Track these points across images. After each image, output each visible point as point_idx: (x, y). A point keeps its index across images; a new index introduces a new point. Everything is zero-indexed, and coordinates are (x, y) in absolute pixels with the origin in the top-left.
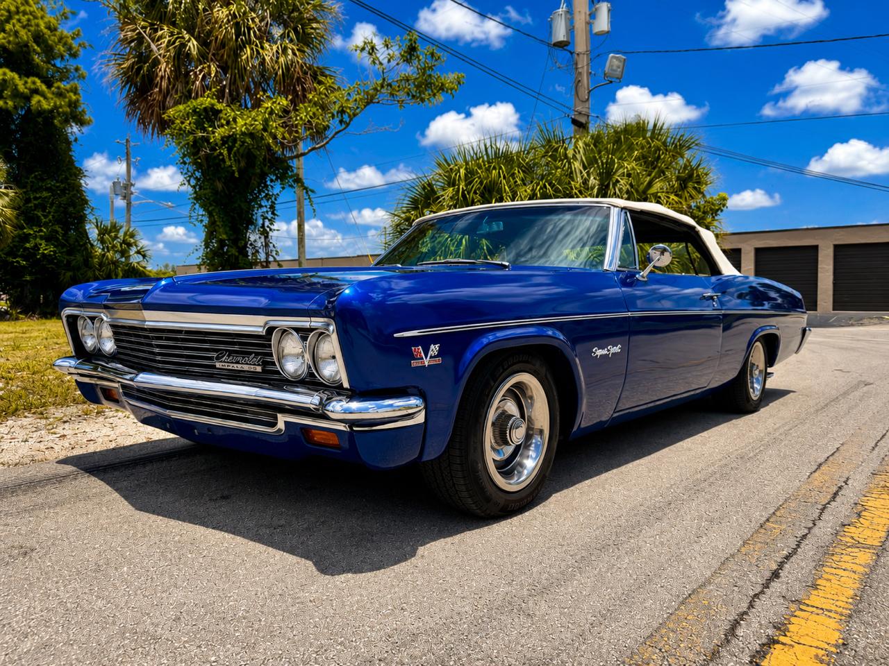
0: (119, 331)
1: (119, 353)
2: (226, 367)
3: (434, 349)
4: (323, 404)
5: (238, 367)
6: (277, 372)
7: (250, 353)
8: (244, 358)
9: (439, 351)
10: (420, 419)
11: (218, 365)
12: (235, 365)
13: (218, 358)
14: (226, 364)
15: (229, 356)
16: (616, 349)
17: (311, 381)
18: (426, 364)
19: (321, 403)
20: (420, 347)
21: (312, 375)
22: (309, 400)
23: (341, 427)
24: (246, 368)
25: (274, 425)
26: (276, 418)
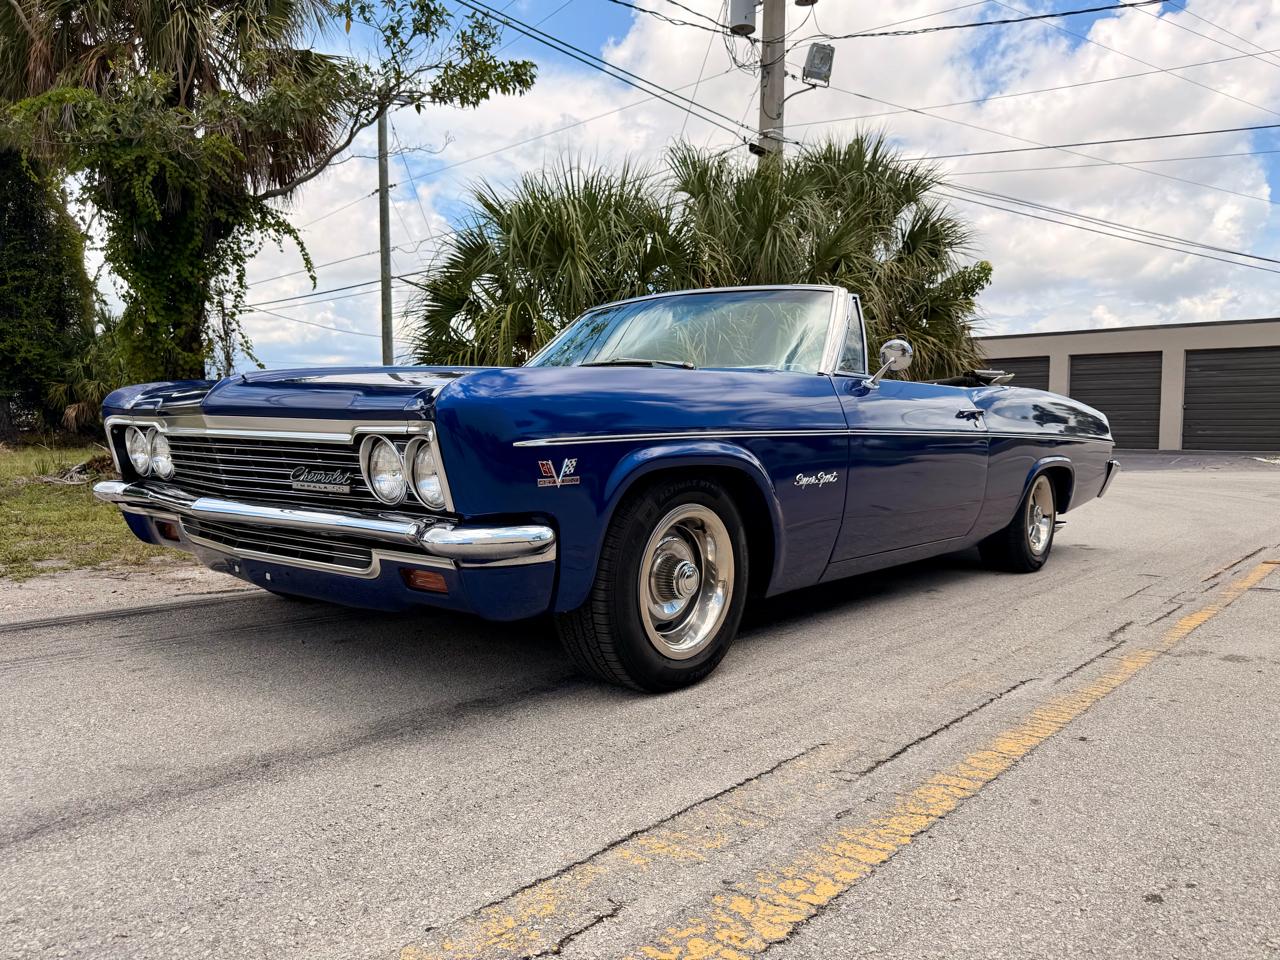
0: (177, 444)
1: (177, 474)
2: (306, 488)
3: (569, 465)
4: (420, 533)
5: (321, 487)
6: (369, 494)
7: (334, 469)
8: (326, 475)
9: (576, 468)
10: (550, 555)
11: (295, 485)
12: (317, 485)
13: (295, 476)
14: (306, 484)
15: (309, 472)
16: (829, 478)
17: (410, 506)
18: (559, 485)
19: (418, 532)
20: (550, 462)
21: (411, 496)
22: (406, 528)
23: (447, 565)
24: (330, 488)
25: (367, 564)
26: (370, 555)
